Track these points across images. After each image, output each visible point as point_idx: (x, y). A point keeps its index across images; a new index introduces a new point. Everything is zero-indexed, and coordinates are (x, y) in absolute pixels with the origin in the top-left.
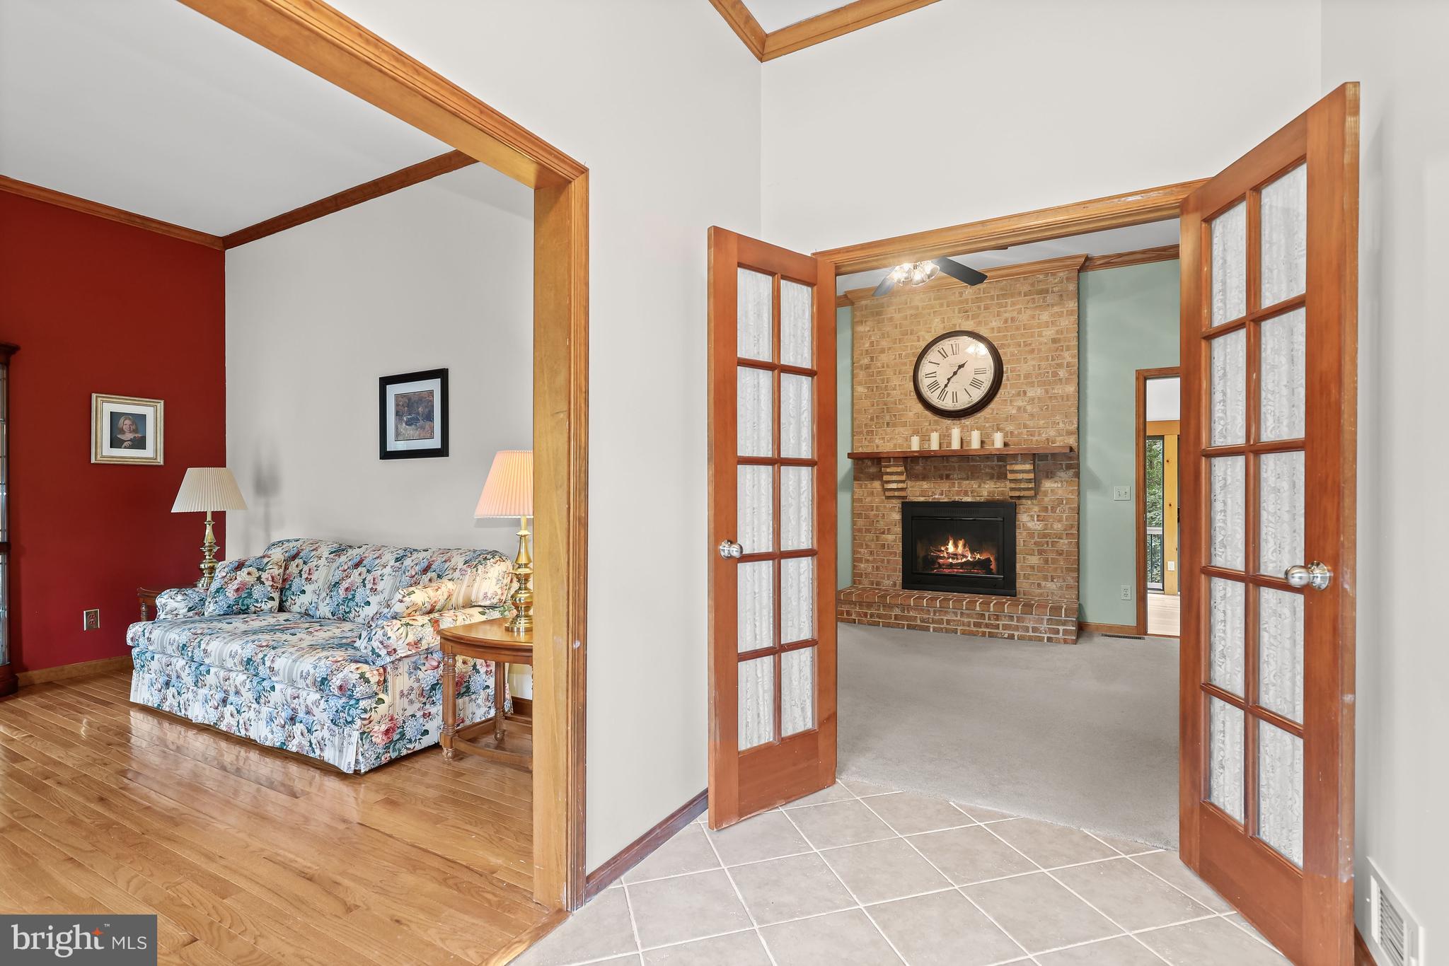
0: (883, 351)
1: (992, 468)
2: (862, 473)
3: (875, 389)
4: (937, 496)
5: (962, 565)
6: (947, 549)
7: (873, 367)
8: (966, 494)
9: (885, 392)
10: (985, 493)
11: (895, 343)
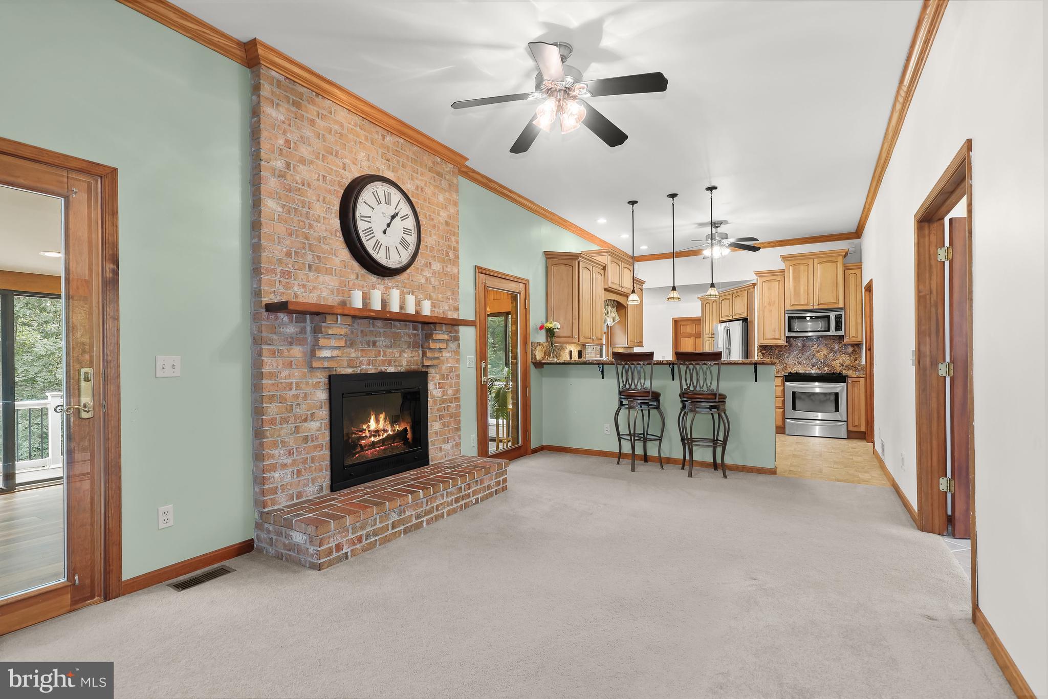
0: (303, 161)
1: (409, 336)
2: (275, 333)
3: (292, 211)
4: (364, 367)
5: (383, 441)
6: (369, 427)
7: (288, 177)
8: (390, 364)
9: (307, 221)
10: (405, 363)
11: (318, 158)
